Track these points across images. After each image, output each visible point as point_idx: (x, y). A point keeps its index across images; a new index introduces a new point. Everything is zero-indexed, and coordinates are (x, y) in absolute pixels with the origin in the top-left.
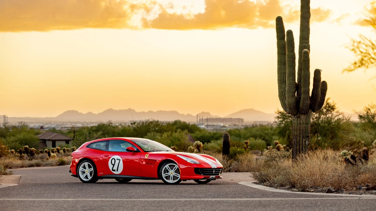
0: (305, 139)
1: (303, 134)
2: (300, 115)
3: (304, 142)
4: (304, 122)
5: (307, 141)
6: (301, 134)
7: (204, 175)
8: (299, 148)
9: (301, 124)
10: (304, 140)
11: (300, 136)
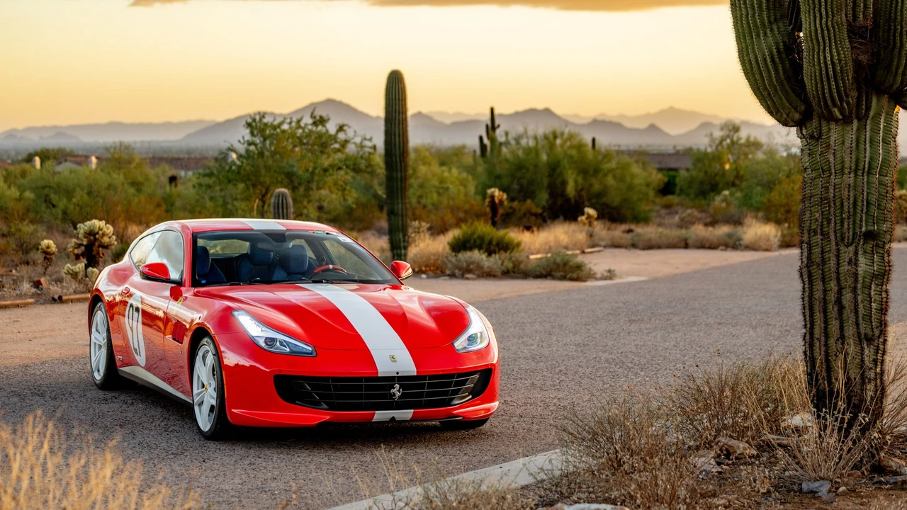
0: (852, 248)
1: (842, 225)
2: (825, 129)
3: (850, 262)
4: (843, 162)
5: (862, 259)
6: (829, 221)
7: (332, 407)
8: (825, 291)
9: (830, 170)
10: (847, 253)
11: (825, 235)
